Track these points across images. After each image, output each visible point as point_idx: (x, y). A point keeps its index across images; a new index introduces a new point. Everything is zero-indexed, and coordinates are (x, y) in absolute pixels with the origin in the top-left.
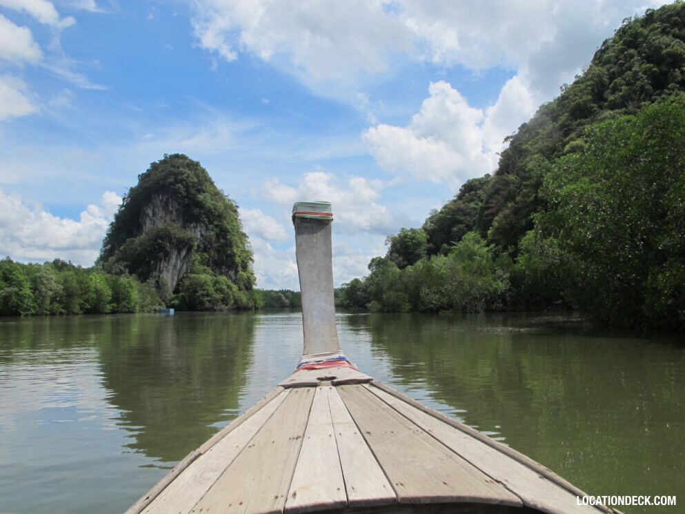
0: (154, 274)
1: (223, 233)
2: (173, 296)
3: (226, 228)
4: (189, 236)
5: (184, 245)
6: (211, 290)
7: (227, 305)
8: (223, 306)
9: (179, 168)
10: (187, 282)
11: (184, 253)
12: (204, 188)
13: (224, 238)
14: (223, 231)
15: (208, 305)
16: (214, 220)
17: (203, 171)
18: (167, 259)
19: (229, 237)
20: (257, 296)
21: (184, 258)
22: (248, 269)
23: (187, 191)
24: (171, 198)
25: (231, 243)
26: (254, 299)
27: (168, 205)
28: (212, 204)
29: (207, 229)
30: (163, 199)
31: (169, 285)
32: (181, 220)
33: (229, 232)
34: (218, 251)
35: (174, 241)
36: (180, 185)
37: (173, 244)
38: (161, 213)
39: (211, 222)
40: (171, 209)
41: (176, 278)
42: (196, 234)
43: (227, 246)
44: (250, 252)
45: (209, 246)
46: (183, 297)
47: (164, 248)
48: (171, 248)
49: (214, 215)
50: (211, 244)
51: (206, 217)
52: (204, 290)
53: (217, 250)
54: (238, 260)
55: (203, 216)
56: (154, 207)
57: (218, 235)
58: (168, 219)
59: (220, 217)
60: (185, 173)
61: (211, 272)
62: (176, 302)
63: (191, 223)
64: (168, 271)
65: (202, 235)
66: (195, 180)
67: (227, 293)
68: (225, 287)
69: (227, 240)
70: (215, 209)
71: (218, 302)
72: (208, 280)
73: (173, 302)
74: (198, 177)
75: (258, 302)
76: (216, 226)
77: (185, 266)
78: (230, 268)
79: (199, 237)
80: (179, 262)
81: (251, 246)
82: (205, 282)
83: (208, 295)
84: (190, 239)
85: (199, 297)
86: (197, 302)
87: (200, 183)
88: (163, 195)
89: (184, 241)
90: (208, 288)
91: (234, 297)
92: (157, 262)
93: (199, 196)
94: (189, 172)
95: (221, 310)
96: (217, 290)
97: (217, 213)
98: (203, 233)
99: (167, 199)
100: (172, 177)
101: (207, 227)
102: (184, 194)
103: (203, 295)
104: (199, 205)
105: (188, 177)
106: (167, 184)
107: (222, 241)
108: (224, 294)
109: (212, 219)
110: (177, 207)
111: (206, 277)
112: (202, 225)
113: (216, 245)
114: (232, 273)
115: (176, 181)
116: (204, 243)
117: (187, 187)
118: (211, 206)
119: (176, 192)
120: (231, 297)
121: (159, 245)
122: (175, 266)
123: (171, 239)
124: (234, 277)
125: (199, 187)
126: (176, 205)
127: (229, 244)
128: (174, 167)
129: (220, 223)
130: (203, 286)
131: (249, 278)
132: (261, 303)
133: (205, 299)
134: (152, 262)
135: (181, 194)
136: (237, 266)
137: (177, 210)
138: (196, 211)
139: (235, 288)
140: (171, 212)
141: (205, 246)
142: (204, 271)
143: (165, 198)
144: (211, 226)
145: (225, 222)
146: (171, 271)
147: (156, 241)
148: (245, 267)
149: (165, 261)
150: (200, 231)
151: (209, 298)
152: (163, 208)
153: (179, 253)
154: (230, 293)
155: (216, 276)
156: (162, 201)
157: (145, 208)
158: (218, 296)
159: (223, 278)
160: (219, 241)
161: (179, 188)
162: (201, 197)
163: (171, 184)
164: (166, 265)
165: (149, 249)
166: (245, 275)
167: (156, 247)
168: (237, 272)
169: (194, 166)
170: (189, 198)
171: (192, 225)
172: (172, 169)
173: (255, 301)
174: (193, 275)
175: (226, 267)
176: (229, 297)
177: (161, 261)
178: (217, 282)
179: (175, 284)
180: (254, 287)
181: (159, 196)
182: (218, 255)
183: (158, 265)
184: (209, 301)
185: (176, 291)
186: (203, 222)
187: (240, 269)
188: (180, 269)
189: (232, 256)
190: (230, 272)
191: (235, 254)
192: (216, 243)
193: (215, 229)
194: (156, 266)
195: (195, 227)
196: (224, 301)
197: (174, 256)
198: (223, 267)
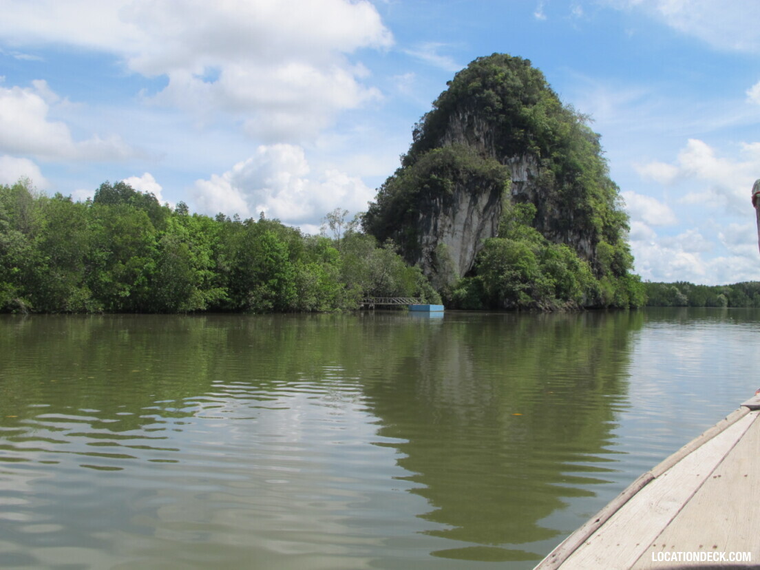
0: (425, 238)
1: (568, 172)
2: (461, 281)
3: (574, 164)
5: (483, 185)
6: (535, 269)
7: (566, 299)
8: (557, 303)
11: (484, 200)
12: (535, 96)
13: (571, 180)
14: (569, 170)
15: (524, 299)
16: (552, 150)
17: (536, 73)
18: (450, 210)
19: (578, 179)
20: (633, 286)
21: (486, 209)
22: (619, 240)
23: (503, 101)
24: (475, 114)
25: (584, 190)
26: (629, 292)
27: (473, 128)
28: (549, 123)
29: (540, 165)
30: (464, 119)
31: (456, 260)
32: (494, 151)
33: (580, 170)
34: (560, 205)
36: (491, 91)
37: (461, 181)
39: (545, 154)
40: (477, 134)
41: (470, 248)
43: (578, 196)
44: (624, 214)
45: (543, 196)
46: (477, 282)
47: (443, 189)
49: (554, 142)
50: (546, 192)
51: (537, 145)
52: (517, 268)
53: (557, 202)
54: (597, 221)
55: (532, 142)
56: (453, 136)
57: (558, 177)
58: (473, 151)
59: (563, 145)
61: (540, 237)
62: (463, 292)
63: (510, 157)
64: (453, 234)
65: (530, 177)
66: (519, 83)
67: (568, 277)
68: (562, 265)
69: (576, 184)
70: (554, 132)
71: (547, 293)
72: (528, 250)
73: (456, 292)
74: (525, 81)
75: (636, 297)
76: (557, 160)
77: (488, 226)
78: (581, 234)
79: (525, 179)
80: (475, 218)
82: (522, 253)
85: (506, 282)
86: (502, 293)
88: (464, 112)
90: (524, 264)
92: (429, 217)
93: (525, 109)
94: (509, 72)
95: (552, 310)
96: (545, 270)
97: (557, 139)
98: (532, 172)
99: (470, 117)
100: (478, 79)
101: (539, 162)
102: (499, 106)
103: (514, 279)
104: (526, 124)
105: (505, 78)
106: (469, 92)
107: (566, 186)
108: (560, 278)
109: (548, 148)
110: (487, 129)
111: (526, 245)
112: (531, 158)
113: (556, 193)
114: (585, 243)
115: (485, 86)
116: (535, 190)
117: (503, 95)
119: (484, 103)
120: (576, 285)
121: (433, 183)
122: (467, 226)
123: (458, 173)
124: (589, 251)
125: (527, 96)
126: (484, 124)
127: (579, 192)
129: (565, 156)
130: (515, 260)
132: (641, 299)
133: (518, 287)
134: (421, 216)
135: (492, 106)
136: (595, 232)
137: (486, 136)
138: (519, 134)
140: (478, 140)
141: (536, 196)
143: (466, 117)
144: (546, 161)
145: (572, 152)
146: (460, 234)
147: (428, 177)
148: (613, 238)
149: (446, 214)
150: (528, 170)
151: (526, 286)
152: (466, 135)
153: (474, 200)
154: (574, 277)
155: (545, 244)
156: (463, 122)
157: (441, 140)
158: (548, 282)
159: (561, 250)
160: (561, 187)
161: (489, 96)
162: (527, 111)
163: (475, 91)
164: (449, 222)
166: (611, 249)
167: (426, 186)
168: (594, 242)
169: (518, 64)
170: (508, 114)
171: (513, 160)
173: (631, 295)
175: (575, 232)
176: (571, 285)
177: (437, 214)
178: (547, 255)
179: (468, 258)
180: (630, 272)
181: (458, 115)
182: (561, 211)
183: (432, 222)
184: (528, 292)
185: (471, 273)
186: (533, 153)
187: (601, 237)
188: (480, 231)
189: (586, 213)
190: (582, 243)
191: (591, 211)
192: (555, 188)
193: (554, 166)
194: (429, 224)
195: (518, 163)
196: (561, 292)
197: (464, 206)
198: (571, 233)
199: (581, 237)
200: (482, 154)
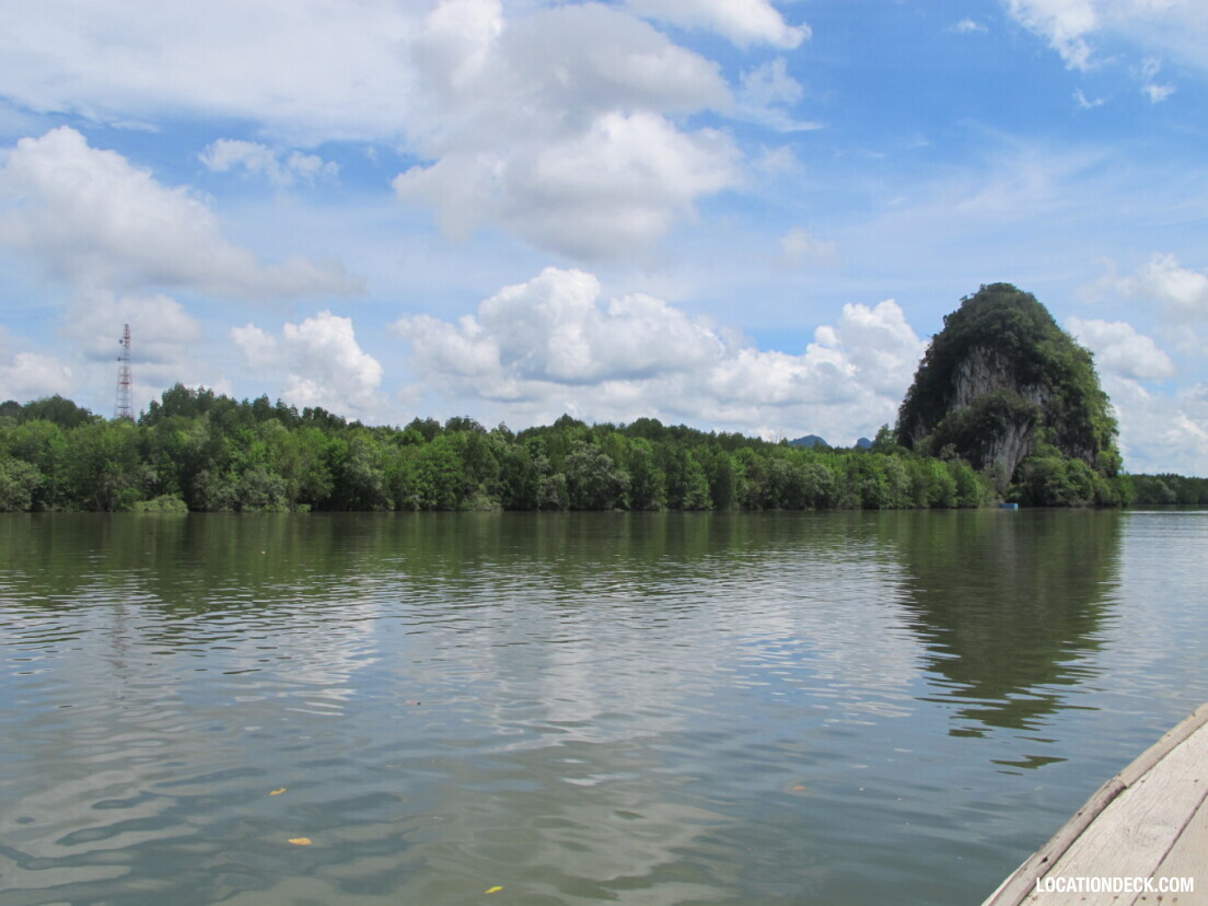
0: (986, 457)
1: (1074, 396)
2: (1012, 486)
3: (1078, 389)
4: (1031, 407)
5: (1024, 418)
6: (1065, 479)
7: (1085, 499)
8: (1081, 501)
9: (1006, 308)
10: (1030, 469)
11: (1023, 429)
12: (1043, 333)
13: (1076, 403)
14: (1074, 394)
15: (1060, 499)
16: (1060, 378)
17: (1041, 308)
18: (1002, 438)
19: (1082, 402)
20: (1125, 486)
21: (1024, 435)
22: (1111, 446)
23: (1021, 340)
24: (998, 351)
25: (1085, 410)
26: (1120, 491)
27: (994, 361)
28: (1057, 356)
29: (1051, 392)
30: (986, 353)
31: (1006, 472)
32: (1014, 381)
33: (1082, 394)
34: (1068, 424)
35: (1011, 414)
36: (1010, 333)
37: (1009, 417)
38: (983, 372)
39: (1056, 382)
40: (998, 366)
41: (1013, 463)
42: (1035, 400)
43: (1081, 416)
44: (1113, 420)
45: (1055, 416)
46: (1026, 488)
47: (998, 423)
48: (1008, 423)
49: (1061, 372)
50: (1057, 413)
51: (1050, 376)
52: (1054, 479)
53: (1066, 421)
54: (1097, 434)
55: (1045, 374)
56: (973, 364)
57: (1066, 400)
58: (994, 380)
59: (1069, 373)
60: (1016, 314)
61: (1061, 453)
62: (1017, 495)
63: (1027, 385)
64: (1003, 453)
65: (1043, 401)
66: (1031, 323)
67: (1086, 483)
68: (1082, 475)
69: (1081, 406)
70: (1061, 363)
71: (1074, 495)
72: (1059, 465)
73: (1012, 495)
74: (1033, 317)
75: (1126, 495)
76: (1064, 387)
77: (1025, 447)
78: (1085, 446)
79: (1040, 403)
80: (1017, 441)
81: (1114, 413)
82: (1055, 468)
83: (1060, 486)
84: (1033, 411)
85: (1048, 488)
86: (1046, 495)
87: (1038, 326)
88: (987, 347)
89: (1023, 414)
90: (1059, 476)
91: (1095, 488)
92: (989, 443)
93: (1038, 346)
94: (1020, 312)
95: (1078, 506)
96: (1071, 479)
97: (1063, 369)
98: (1045, 397)
99: (993, 353)
100: (999, 322)
101: (1050, 389)
102: (1016, 344)
103: (1053, 486)
104: (1038, 359)
105: (1020, 320)
106: (992, 332)
107: (1073, 408)
108: (1081, 484)
109: (1057, 377)
110: (1007, 363)
111: (1055, 461)
112: (1044, 386)
113: (1065, 415)
114: (1088, 453)
115: (1005, 328)
116: (1048, 413)
117: (1019, 334)
118: (1055, 360)
119: (1005, 342)
120: (1091, 488)
121: (992, 419)
124: (1091, 460)
125: (1037, 333)
126: (1005, 360)
127: (1084, 413)
128: (999, 306)
129: (1069, 383)
130: (1052, 473)
131: (1112, 459)
132: (1131, 496)
133: (1057, 491)
134: (983, 442)
135: (1012, 344)
136: (1095, 444)
137: (1007, 368)
138: (1035, 368)
139: (1096, 475)
140: (999, 370)
141: (1050, 418)
142: (1051, 452)
143: (989, 352)
144: (1056, 388)
145: (1076, 380)
146: (1007, 454)
147: (987, 415)
148: (1106, 443)
149: (1000, 440)
150: (1041, 396)
151: (1062, 490)
152: (987, 366)
153: (1018, 429)
154: (1090, 482)
155: (1068, 460)
156: (984, 355)
157: (960, 365)
158: (1073, 487)
159: (1078, 463)
160: (1068, 409)
161: (1009, 337)
162: (1040, 347)
163: (996, 332)
164: (1001, 446)
165: (980, 426)
166: (1107, 455)
167: (988, 422)
168: (1095, 452)
169: (1026, 301)
170: (1024, 350)
171: (1029, 387)
172: (998, 311)
173: (1122, 493)
174: (1039, 460)
175: (1080, 445)
176: (1088, 489)
177: (994, 441)
178: (1070, 468)
179: (1012, 470)
180: (1120, 472)
181: (980, 349)
182: (1068, 427)
183: (991, 446)
184: (1062, 494)
185: (1015, 480)
186: (1046, 383)
187: (1100, 447)
188: (1019, 450)
189: (1088, 430)
190: (1086, 453)
191: (1092, 426)
192: (1065, 411)
193: (1062, 391)
194: (989, 448)
195: (1034, 390)
196: (1082, 494)
197: (1011, 434)
198: (1076, 446)
199: (1085, 448)
200: (1003, 383)
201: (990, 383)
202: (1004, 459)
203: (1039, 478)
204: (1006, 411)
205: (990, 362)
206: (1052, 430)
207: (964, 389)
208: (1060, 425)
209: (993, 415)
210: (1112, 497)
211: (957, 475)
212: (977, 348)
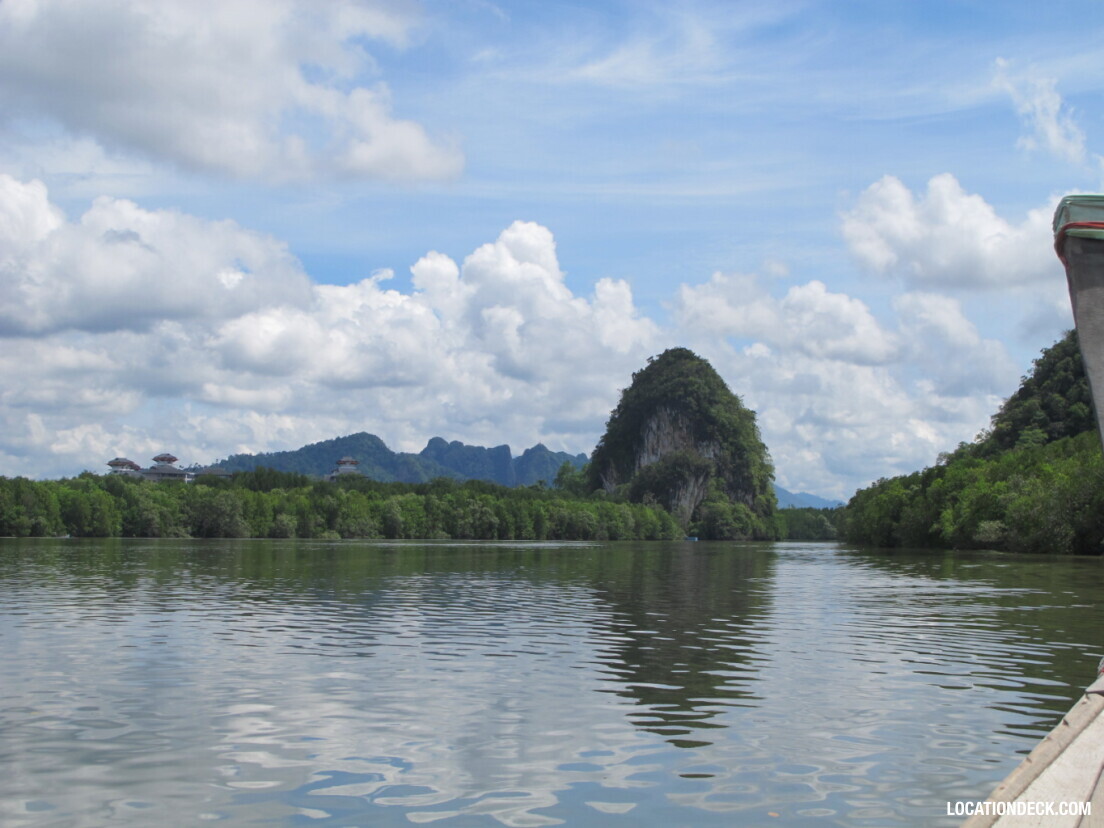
0: (674, 500)
1: (739, 451)
2: (692, 524)
4: (706, 461)
5: (701, 471)
6: (730, 519)
7: (745, 534)
8: (742, 536)
9: (687, 376)
10: (705, 511)
11: (701, 480)
12: (717, 398)
13: (741, 458)
15: (727, 534)
16: (729, 436)
17: (714, 373)
18: (685, 487)
19: (745, 455)
21: (702, 485)
22: (768, 489)
23: (699, 405)
24: (681, 413)
25: (747, 462)
26: (774, 528)
27: (677, 421)
28: (726, 418)
29: (722, 448)
30: (671, 414)
31: (688, 513)
32: (693, 438)
33: (745, 450)
34: (733, 473)
35: (693, 468)
36: (691, 398)
37: (691, 471)
38: (667, 428)
39: (725, 440)
40: (680, 425)
41: (693, 506)
42: (708, 454)
43: (745, 467)
44: (771, 467)
45: (724, 468)
46: (701, 525)
47: (683, 476)
48: (690, 475)
49: (729, 431)
50: (725, 465)
51: (720, 434)
52: (723, 519)
54: (756, 482)
55: (717, 433)
56: (659, 421)
57: (733, 455)
58: (676, 435)
59: (735, 432)
60: (696, 383)
61: (728, 498)
62: (696, 531)
63: (703, 442)
64: (686, 499)
65: (715, 455)
66: (707, 390)
67: (746, 522)
68: (743, 516)
69: (743, 459)
70: (730, 423)
71: (737, 531)
72: (726, 508)
73: (693, 531)
74: (709, 384)
75: (780, 531)
76: (731, 444)
77: (701, 494)
78: (746, 492)
79: (712, 458)
80: (696, 490)
81: (771, 460)
82: (724, 511)
83: (727, 524)
84: (708, 466)
85: (718, 526)
86: (717, 531)
87: (713, 393)
88: (671, 409)
89: (701, 468)
90: (727, 516)
91: (753, 526)
92: (676, 490)
94: (699, 380)
95: (740, 540)
96: (736, 519)
97: (731, 429)
98: (717, 452)
99: (676, 414)
100: (682, 389)
101: (721, 445)
102: (695, 408)
103: (722, 525)
104: (712, 421)
105: (698, 388)
107: (738, 461)
108: (742, 523)
109: (726, 435)
110: (688, 423)
111: (723, 505)
112: (716, 443)
113: (731, 466)
114: (749, 497)
115: (688, 394)
116: (718, 464)
117: (698, 399)
118: (725, 421)
119: (687, 406)
120: (750, 526)
121: (678, 472)
122: (692, 494)
124: (751, 502)
125: (712, 398)
126: (686, 421)
127: (746, 465)
128: (681, 374)
129: (736, 440)
130: (722, 515)
131: (768, 501)
133: (725, 528)
134: (671, 490)
135: (692, 408)
136: (755, 490)
137: (687, 427)
138: (710, 428)
139: (754, 516)
140: (681, 429)
141: (719, 468)
142: (721, 497)
143: (673, 413)
144: (725, 445)
145: (741, 437)
146: (688, 499)
147: (675, 469)
148: (764, 487)
149: (683, 488)
150: (714, 451)
151: (728, 528)
152: (671, 424)
153: (697, 480)
154: (749, 522)
155: (734, 503)
156: (669, 415)
157: (647, 420)
158: (736, 525)
159: (741, 506)
160: (734, 462)
161: (690, 402)
162: (713, 411)
163: (680, 396)
164: (684, 493)
166: (764, 498)
167: (675, 475)
168: (754, 496)
169: (704, 368)
170: (701, 413)
171: (705, 444)
172: (681, 379)
173: (776, 530)
174: (712, 504)
175: (742, 491)
176: (747, 527)
177: (679, 489)
178: (734, 511)
179: (692, 512)
181: (665, 410)
182: (733, 476)
183: (677, 493)
184: (728, 531)
185: (694, 519)
186: (717, 440)
187: (758, 491)
188: (697, 496)
189: (749, 478)
190: (747, 498)
191: (752, 476)
192: (731, 463)
193: (730, 447)
194: (675, 494)
195: (708, 446)
196: (743, 530)
197: (692, 484)
198: (740, 491)
199: (746, 493)
200: (683, 438)
201: (673, 438)
202: (686, 504)
203: (712, 519)
204: (689, 467)
205: (674, 421)
206: (722, 480)
207: (650, 440)
208: (727, 474)
209: (679, 469)
210: (767, 533)
211: (660, 517)
212: (663, 409)
